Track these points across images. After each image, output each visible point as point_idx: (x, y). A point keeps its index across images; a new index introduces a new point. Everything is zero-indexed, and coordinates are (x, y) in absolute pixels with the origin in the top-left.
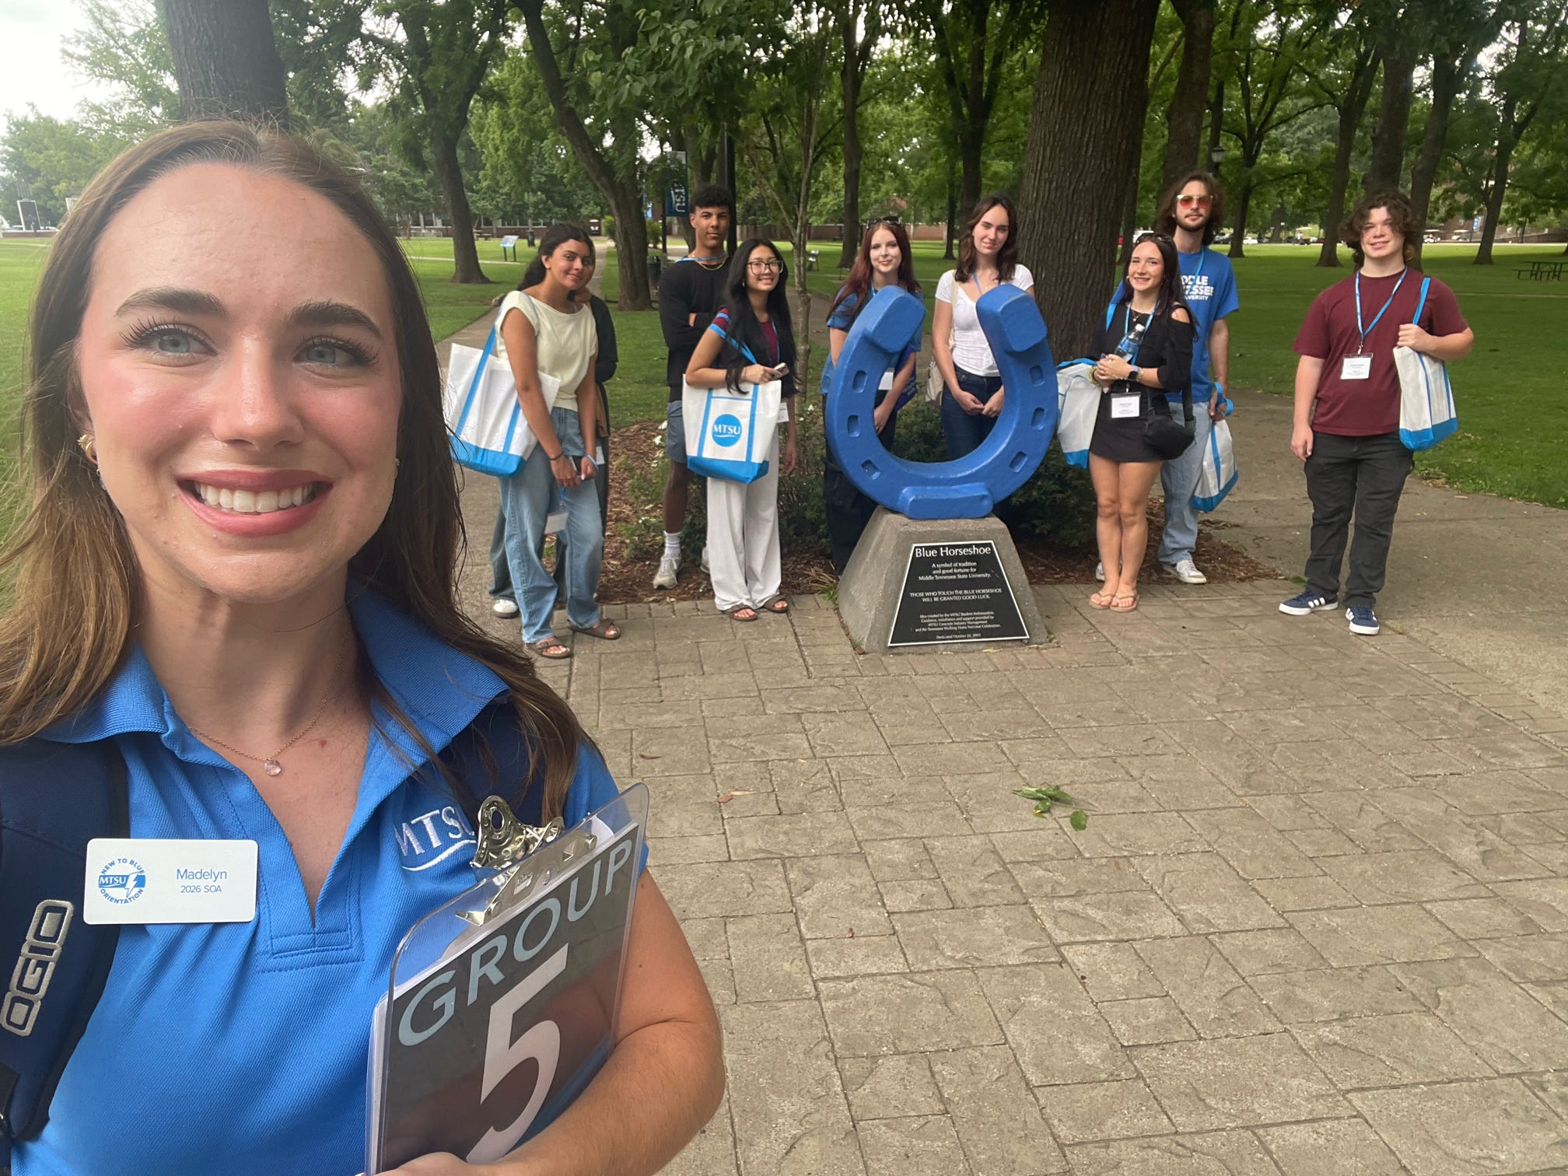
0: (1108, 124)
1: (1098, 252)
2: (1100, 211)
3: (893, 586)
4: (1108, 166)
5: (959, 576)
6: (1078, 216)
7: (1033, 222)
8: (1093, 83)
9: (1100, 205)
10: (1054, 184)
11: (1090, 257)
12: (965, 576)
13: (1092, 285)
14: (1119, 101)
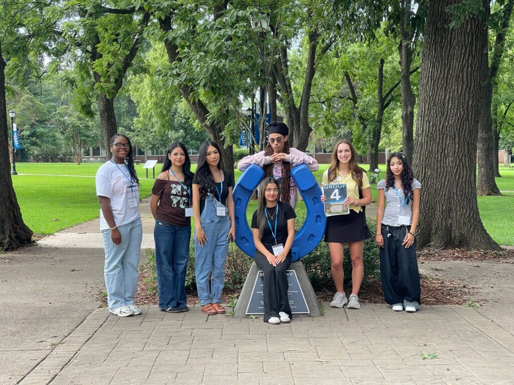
0: (460, 91)
1: (461, 160)
3: (249, 289)
4: (462, 113)
6: (446, 140)
7: (422, 144)
8: (449, 70)
9: (459, 135)
10: (431, 123)
11: (456, 163)
13: (459, 178)
14: (465, 79)
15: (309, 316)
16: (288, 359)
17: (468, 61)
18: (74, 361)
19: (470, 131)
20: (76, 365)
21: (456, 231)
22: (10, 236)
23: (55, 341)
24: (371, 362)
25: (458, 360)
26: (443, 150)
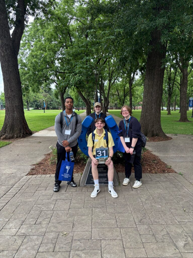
0: (157, 89)
1: (157, 110)
2: (156, 103)
3: (86, 173)
5: (100, 171)
6: (152, 104)
8: (153, 82)
10: (148, 99)
12: (101, 171)
13: (156, 116)
17: (159, 79)
19: (159, 102)
21: (155, 132)
22: (23, 134)
26: (152, 107)
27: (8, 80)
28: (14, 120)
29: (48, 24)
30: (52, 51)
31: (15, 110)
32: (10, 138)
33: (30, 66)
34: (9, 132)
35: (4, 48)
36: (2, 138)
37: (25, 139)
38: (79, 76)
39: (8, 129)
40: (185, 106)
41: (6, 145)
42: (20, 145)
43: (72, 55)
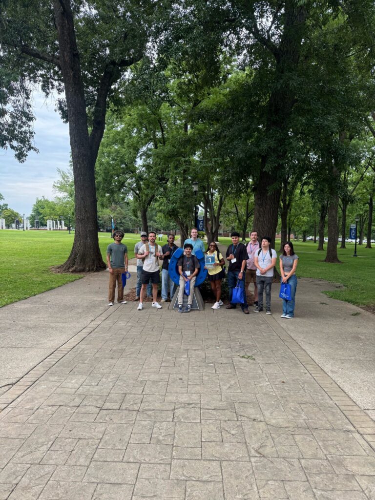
0: (269, 218)
15: (198, 310)
16: (183, 333)
18: (96, 330)
20: (96, 332)
22: (97, 266)
23: (93, 318)
24: (216, 337)
25: (253, 337)
27: (82, 198)
28: (86, 248)
29: (130, 110)
30: (134, 149)
31: (88, 235)
32: (80, 271)
33: (100, 169)
34: (79, 263)
35: (81, 159)
36: (70, 270)
37: (100, 273)
38: (173, 204)
39: (78, 260)
40: (333, 238)
41: (79, 278)
42: (96, 279)
43: (164, 157)
